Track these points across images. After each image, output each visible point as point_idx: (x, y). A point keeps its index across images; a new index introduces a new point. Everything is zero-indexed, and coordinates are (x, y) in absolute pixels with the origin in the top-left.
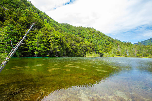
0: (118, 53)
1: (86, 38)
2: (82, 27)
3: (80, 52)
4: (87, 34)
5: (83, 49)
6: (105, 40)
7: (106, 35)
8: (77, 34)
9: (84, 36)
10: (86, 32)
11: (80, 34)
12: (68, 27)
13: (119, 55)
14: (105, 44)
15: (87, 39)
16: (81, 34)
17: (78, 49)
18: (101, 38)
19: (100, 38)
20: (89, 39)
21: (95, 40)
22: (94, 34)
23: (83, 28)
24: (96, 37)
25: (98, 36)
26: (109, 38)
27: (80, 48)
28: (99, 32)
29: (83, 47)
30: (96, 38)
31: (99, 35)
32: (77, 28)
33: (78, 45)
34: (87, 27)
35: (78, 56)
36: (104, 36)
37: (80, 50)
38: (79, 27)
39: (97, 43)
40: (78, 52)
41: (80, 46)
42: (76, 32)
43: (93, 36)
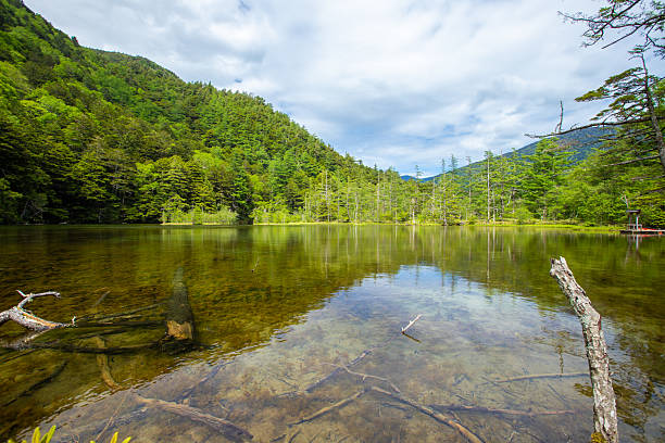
0: (325, 208)
1: (220, 141)
2: (211, 89)
3: (152, 205)
4: (228, 123)
5: (168, 191)
6: (304, 154)
7: (311, 133)
8: (177, 116)
9: (215, 131)
10: (225, 115)
11: (197, 118)
12: (136, 78)
14: (301, 173)
15: (223, 146)
16: (203, 122)
17: (144, 188)
18: (289, 146)
19: (284, 147)
20: (233, 146)
21: (262, 152)
22: (258, 125)
23: (217, 93)
24: (266, 139)
25: (275, 138)
26: (324, 149)
27: (154, 185)
28: (282, 119)
29: (168, 182)
30: (266, 145)
31: (284, 131)
32: (185, 89)
33: (146, 168)
34: (234, 92)
35: (139, 221)
36: (304, 137)
37: (155, 192)
38: (199, 85)
39: (265, 166)
40: (144, 203)
41: (156, 175)
42: (173, 110)
43: (256, 136)
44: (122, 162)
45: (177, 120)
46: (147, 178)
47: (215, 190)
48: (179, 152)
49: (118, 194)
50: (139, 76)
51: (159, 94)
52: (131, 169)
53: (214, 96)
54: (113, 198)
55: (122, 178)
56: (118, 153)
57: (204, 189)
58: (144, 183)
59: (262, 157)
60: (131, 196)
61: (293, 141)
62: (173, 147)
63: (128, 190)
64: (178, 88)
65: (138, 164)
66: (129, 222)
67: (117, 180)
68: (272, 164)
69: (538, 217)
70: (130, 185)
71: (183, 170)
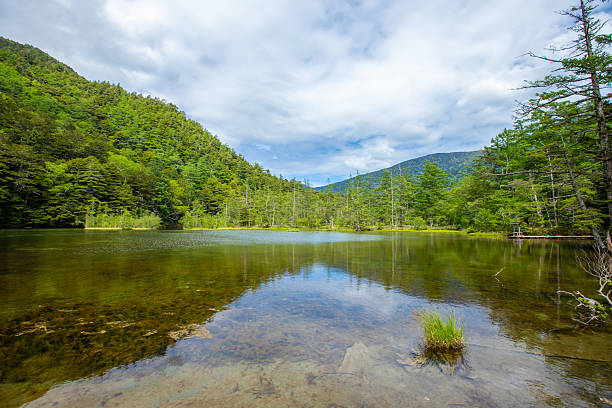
0: (245, 215)
1: (131, 143)
2: (120, 91)
3: (63, 207)
4: (140, 126)
5: (84, 194)
6: (217, 162)
7: (223, 143)
8: (82, 114)
9: (125, 132)
10: (136, 118)
11: (103, 118)
12: (30, 69)
13: (245, 224)
14: (214, 180)
15: (134, 149)
16: (111, 123)
17: (55, 189)
18: (202, 154)
19: (197, 154)
20: (145, 149)
21: (176, 157)
22: (172, 131)
23: (127, 95)
24: (179, 145)
25: (189, 145)
26: (235, 157)
27: (67, 187)
28: (195, 127)
29: (85, 184)
30: (179, 151)
31: (197, 138)
32: (89, 87)
33: (59, 168)
34: (145, 96)
35: (47, 225)
36: (217, 146)
37: (67, 195)
38: (106, 85)
39: (179, 171)
40: (54, 205)
41: (69, 175)
42: (77, 107)
43: (169, 141)
44: (28, 160)
45: (81, 118)
46: (59, 179)
47: (135, 194)
48: (93, 153)
49: (23, 195)
50: (34, 67)
51: (58, 89)
52: (40, 168)
53: (123, 98)
54: (16, 198)
55: (29, 177)
56: (24, 150)
57: (124, 192)
58: (54, 185)
59: (175, 162)
60: (37, 197)
61: (206, 148)
62: (86, 148)
63: (35, 191)
64: (82, 85)
65: (48, 163)
66: (34, 226)
67: (22, 179)
68: (187, 169)
69: (429, 224)
70: (39, 186)
71: (101, 172)
